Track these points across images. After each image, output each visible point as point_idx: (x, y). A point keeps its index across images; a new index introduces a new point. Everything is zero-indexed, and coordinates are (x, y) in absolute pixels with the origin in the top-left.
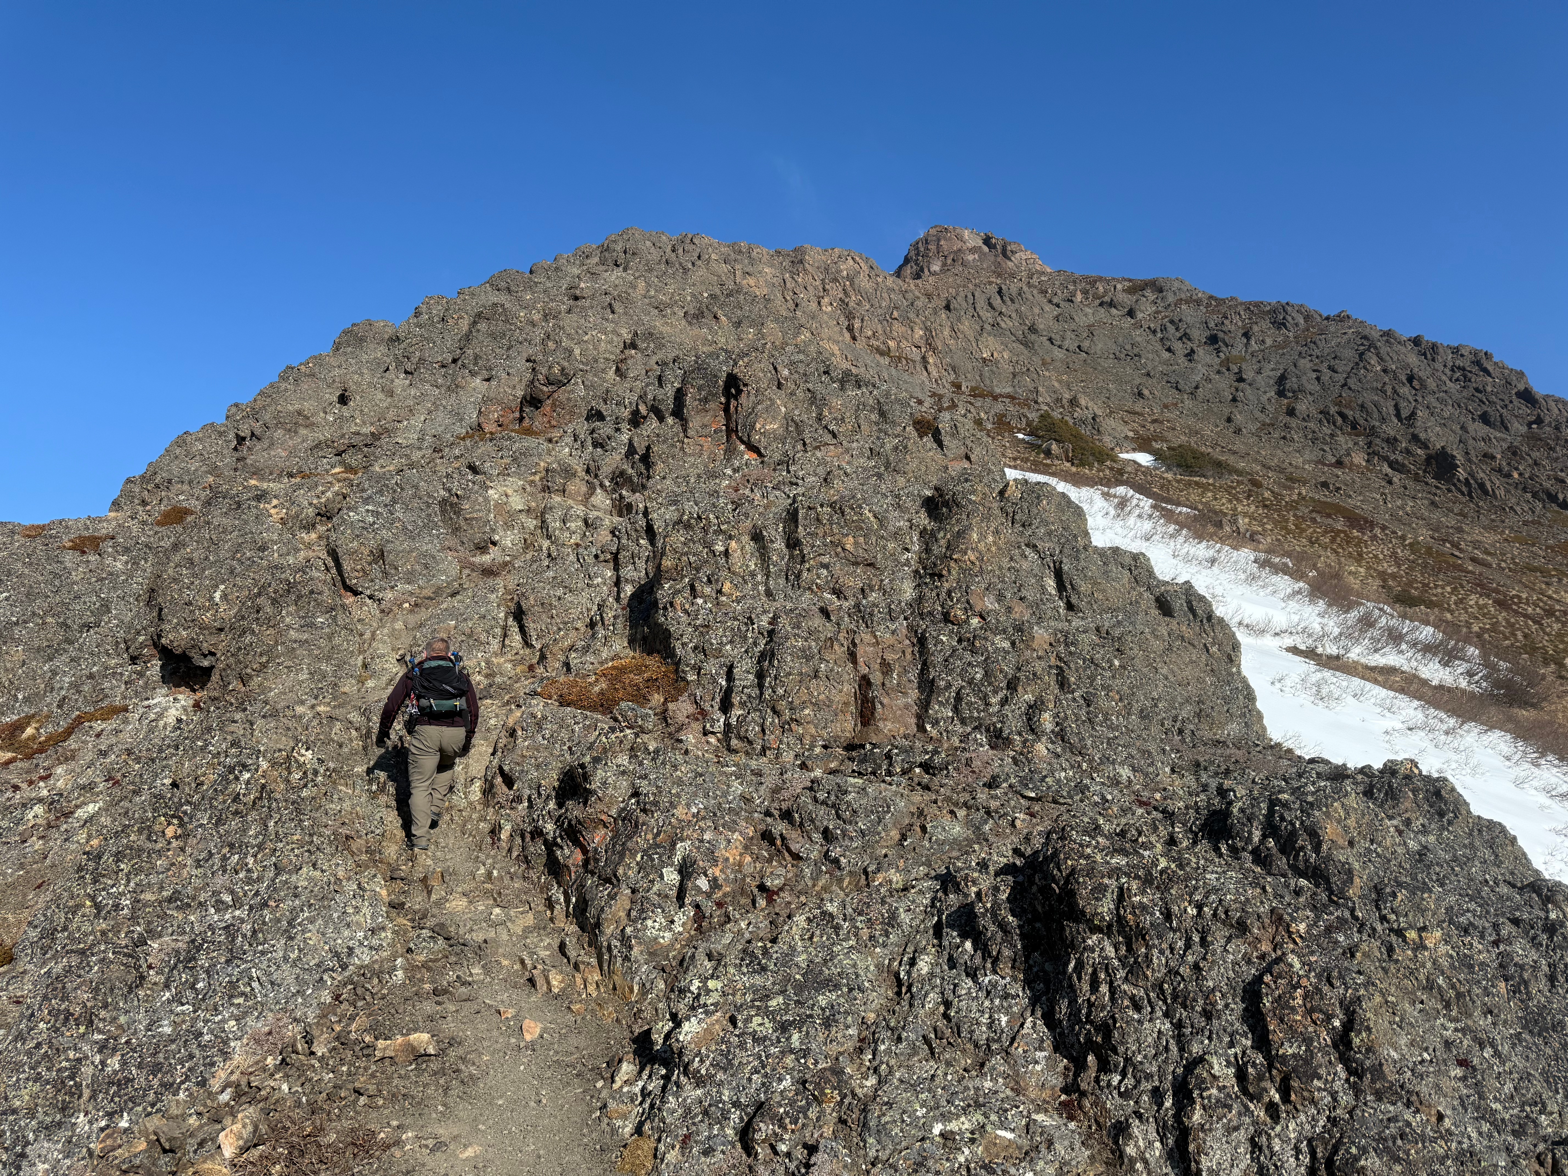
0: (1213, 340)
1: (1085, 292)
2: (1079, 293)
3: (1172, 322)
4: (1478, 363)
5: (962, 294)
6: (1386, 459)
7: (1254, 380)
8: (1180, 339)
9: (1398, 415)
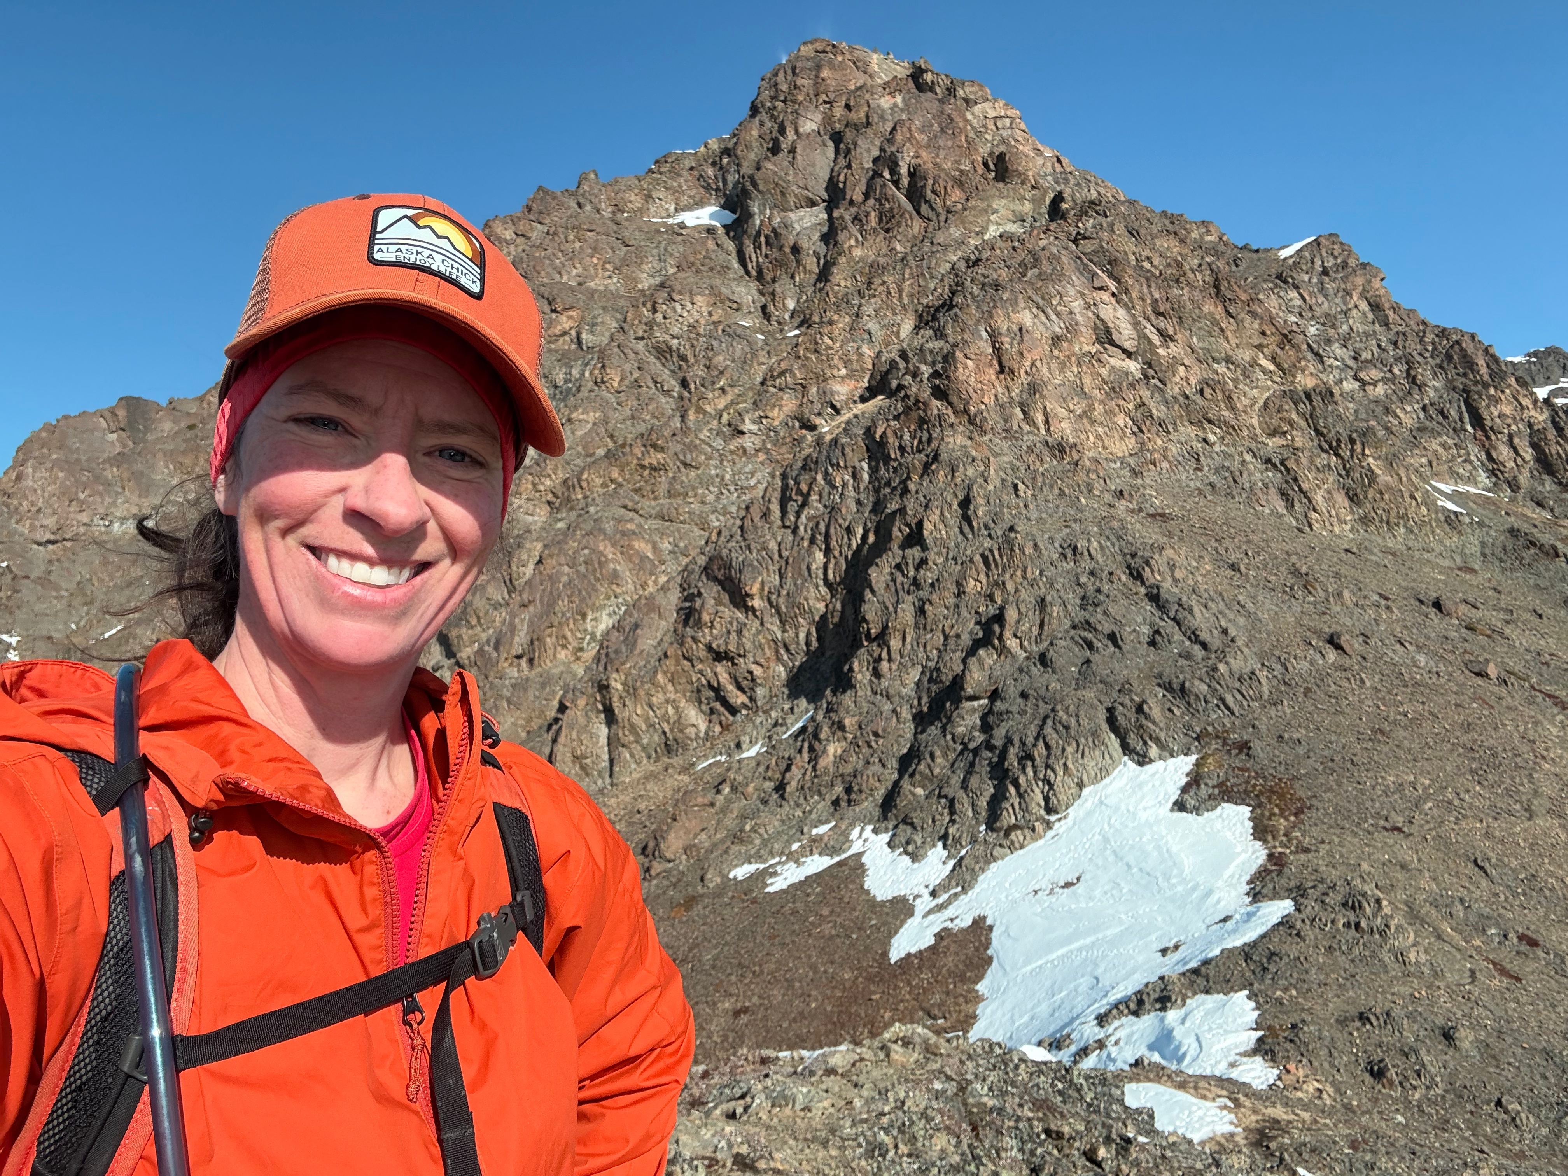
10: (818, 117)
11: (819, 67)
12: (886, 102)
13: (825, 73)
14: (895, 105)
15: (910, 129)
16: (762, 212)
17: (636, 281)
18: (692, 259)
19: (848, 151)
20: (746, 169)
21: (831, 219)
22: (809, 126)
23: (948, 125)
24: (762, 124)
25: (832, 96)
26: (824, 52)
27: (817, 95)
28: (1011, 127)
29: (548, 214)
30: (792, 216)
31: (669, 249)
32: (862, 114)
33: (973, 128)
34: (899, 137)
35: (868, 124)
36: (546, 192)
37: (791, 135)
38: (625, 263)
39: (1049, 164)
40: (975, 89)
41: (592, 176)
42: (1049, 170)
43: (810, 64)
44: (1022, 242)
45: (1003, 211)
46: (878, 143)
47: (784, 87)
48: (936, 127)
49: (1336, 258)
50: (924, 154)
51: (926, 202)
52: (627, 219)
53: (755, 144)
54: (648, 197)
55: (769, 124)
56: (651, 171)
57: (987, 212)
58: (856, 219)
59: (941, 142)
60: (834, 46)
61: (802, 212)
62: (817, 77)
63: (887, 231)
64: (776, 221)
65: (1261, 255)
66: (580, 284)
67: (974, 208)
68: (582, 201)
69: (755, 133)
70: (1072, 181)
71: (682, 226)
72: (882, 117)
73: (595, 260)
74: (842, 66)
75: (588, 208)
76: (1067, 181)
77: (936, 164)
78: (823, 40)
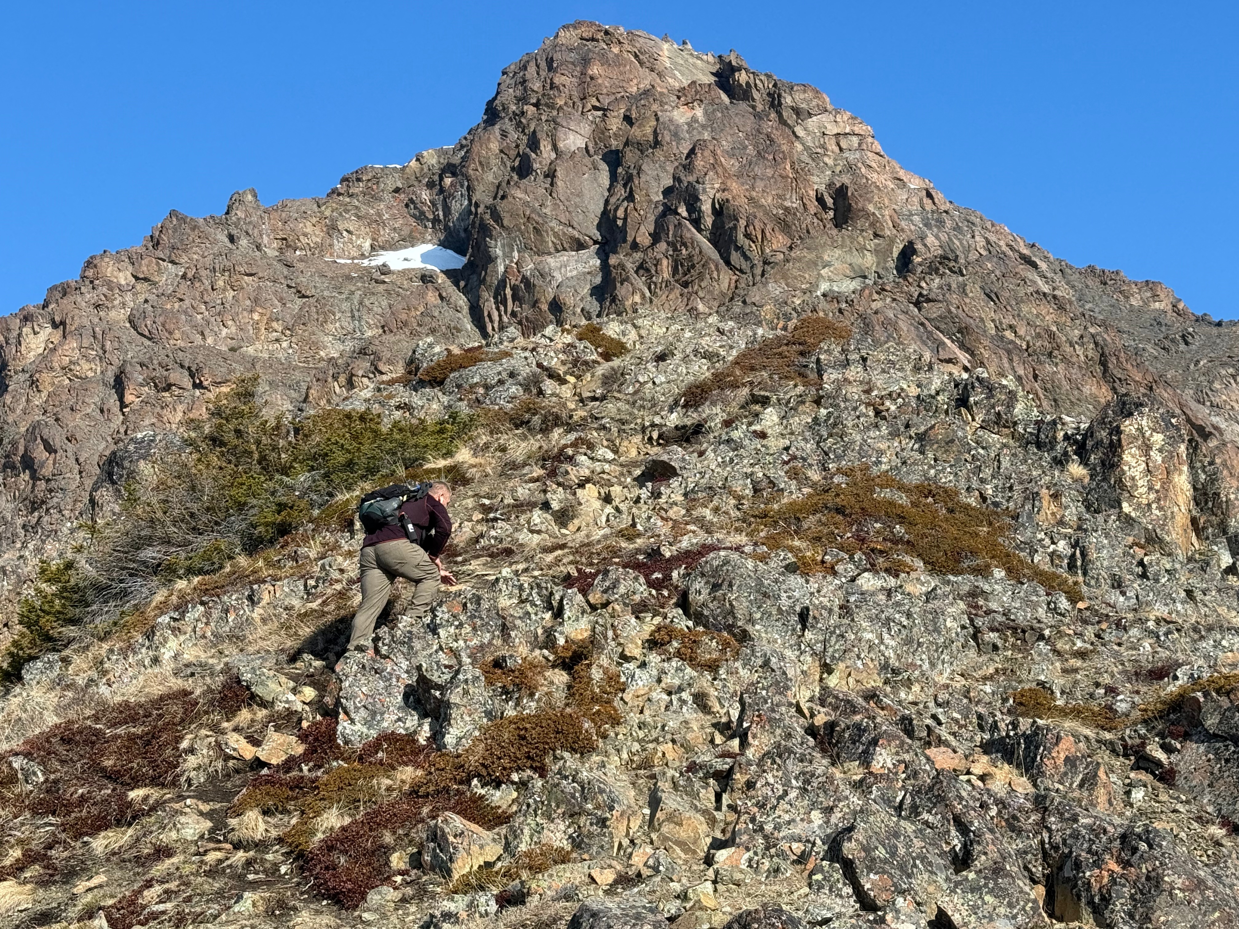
10: (586, 129)
11: (586, 62)
12: (681, 116)
13: (595, 70)
14: (694, 119)
15: (714, 153)
16: (508, 255)
17: (317, 346)
18: (404, 317)
19: (629, 179)
20: (483, 195)
21: (605, 267)
22: (574, 140)
23: (767, 149)
24: (504, 134)
25: (606, 101)
26: (593, 39)
27: (583, 98)
28: (860, 148)
29: (184, 251)
30: (552, 262)
31: (367, 302)
32: (649, 130)
33: (807, 148)
34: (699, 163)
35: (657, 144)
36: (183, 220)
37: (546, 151)
38: (301, 319)
39: (915, 200)
40: (810, 95)
41: (250, 197)
42: (915, 207)
43: (573, 56)
44: (850, 303)
45: (837, 265)
46: (670, 169)
47: (537, 86)
48: (751, 150)
50: (734, 186)
51: (738, 248)
52: (301, 260)
53: (494, 161)
54: (332, 229)
55: (514, 135)
56: (334, 192)
57: (816, 265)
58: (641, 268)
59: (758, 170)
60: (607, 33)
61: (564, 257)
62: (583, 74)
63: (685, 285)
64: (528, 268)
65: (1224, 330)
66: (233, 350)
67: (799, 259)
68: (234, 232)
69: (495, 146)
70: (949, 224)
71: (384, 270)
72: (676, 135)
73: (256, 316)
74: (618, 62)
75: (244, 242)
76: (941, 223)
77: (751, 199)
78: (592, 24)
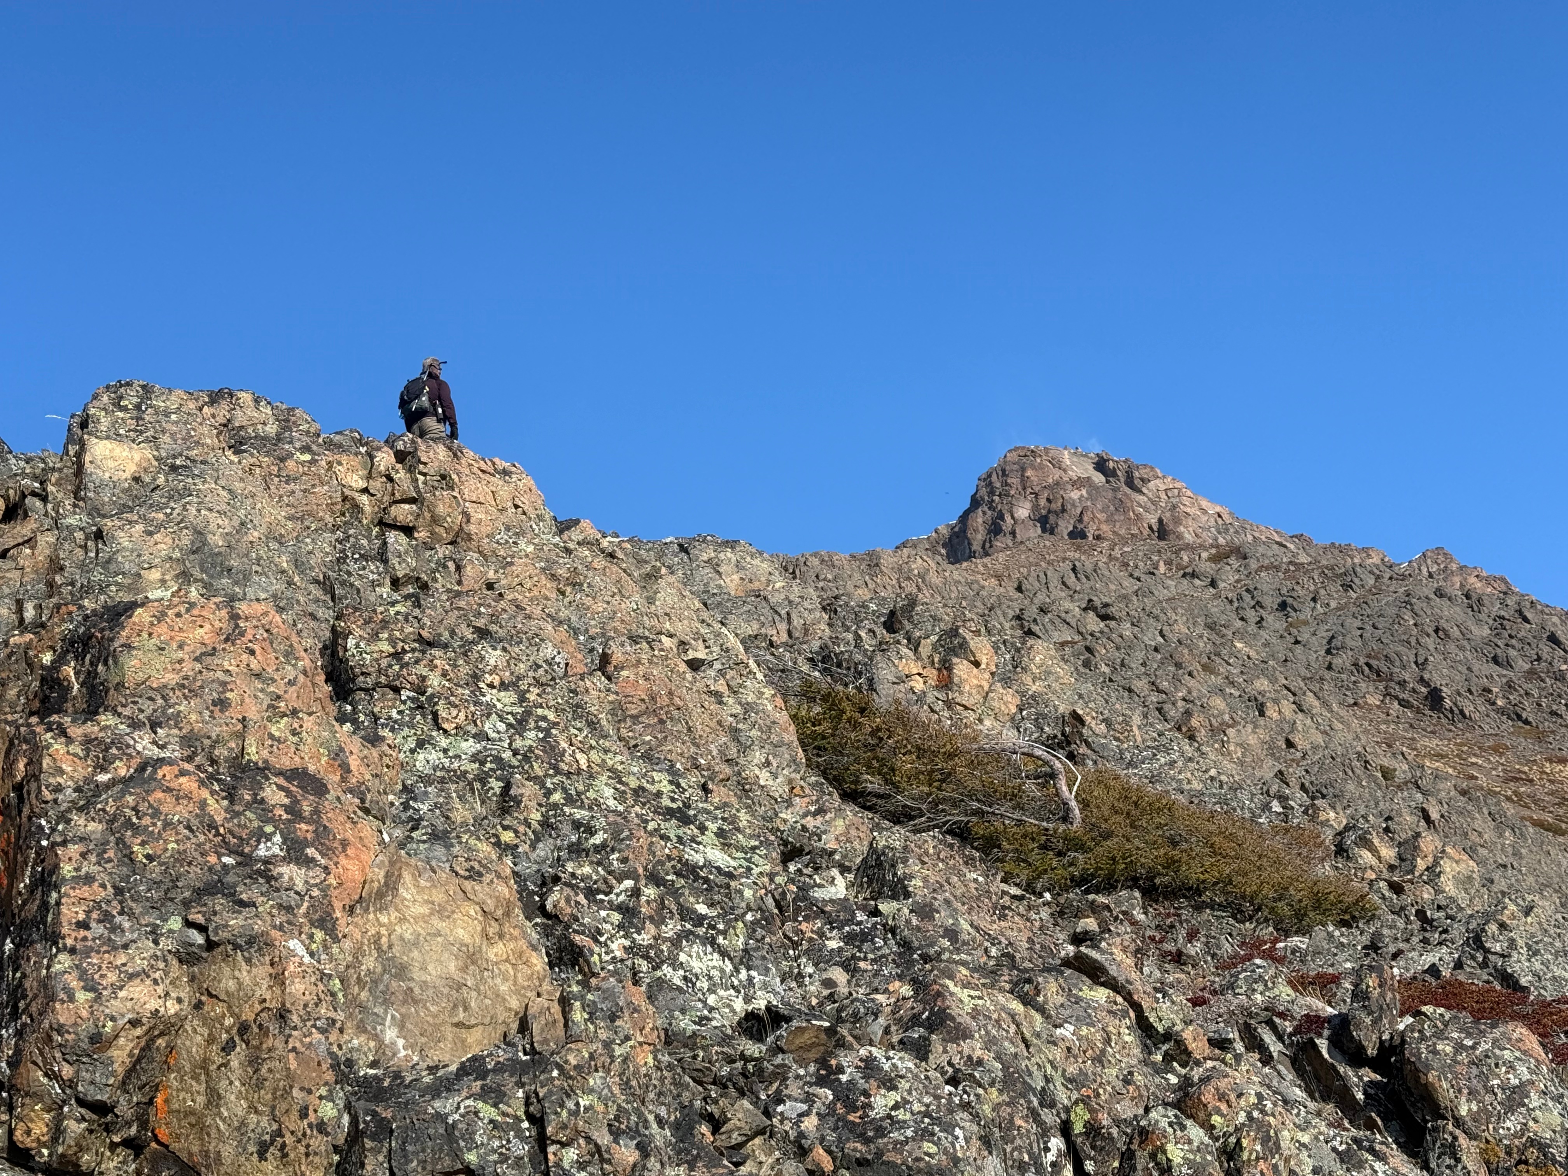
0: (1283, 606)
1: (1168, 563)
2: (1162, 564)
3: (1248, 591)
4: (1520, 612)
5: (1033, 574)
6: (1397, 698)
7: (1308, 642)
8: (1254, 607)
9: (1416, 663)
10: (1028, 505)
11: (1023, 470)
12: (1075, 495)
13: (1029, 473)
14: (1082, 496)
15: (1092, 512)
22: (1023, 512)
23: (1121, 506)
24: (984, 513)
25: (1037, 489)
26: (1025, 456)
27: (1024, 489)
28: (1179, 496)
32: (1059, 504)
33: (1149, 499)
34: (1085, 519)
35: (1064, 510)
37: (1008, 520)
39: (1212, 520)
40: (1148, 470)
42: (1212, 522)
43: (1016, 467)
46: (1072, 522)
47: (998, 485)
48: (1112, 508)
49: (1439, 565)
50: (1104, 527)
53: (981, 528)
55: (989, 513)
59: (1116, 517)
60: (1033, 451)
62: (1023, 476)
69: (980, 520)
70: (1232, 530)
72: (1073, 505)
74: (1041, 466)
76: (1227, 530)
77: (1114, 532)
78: (1024, 448)
